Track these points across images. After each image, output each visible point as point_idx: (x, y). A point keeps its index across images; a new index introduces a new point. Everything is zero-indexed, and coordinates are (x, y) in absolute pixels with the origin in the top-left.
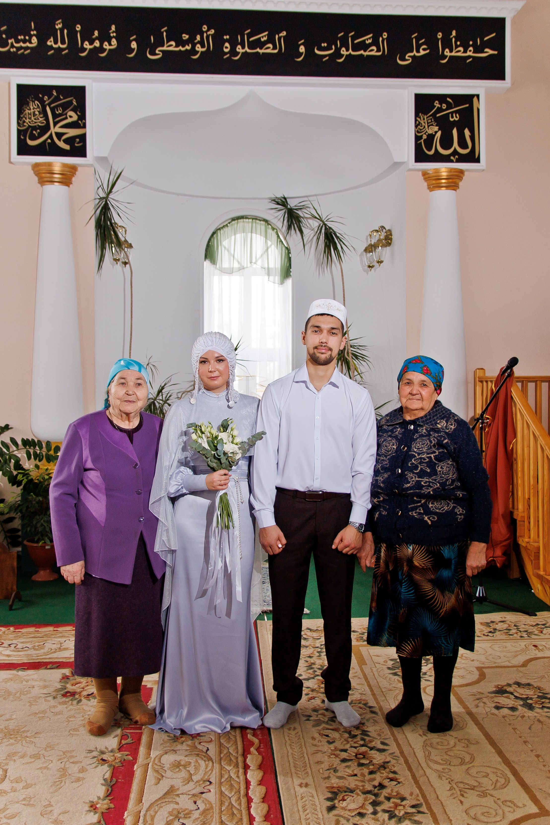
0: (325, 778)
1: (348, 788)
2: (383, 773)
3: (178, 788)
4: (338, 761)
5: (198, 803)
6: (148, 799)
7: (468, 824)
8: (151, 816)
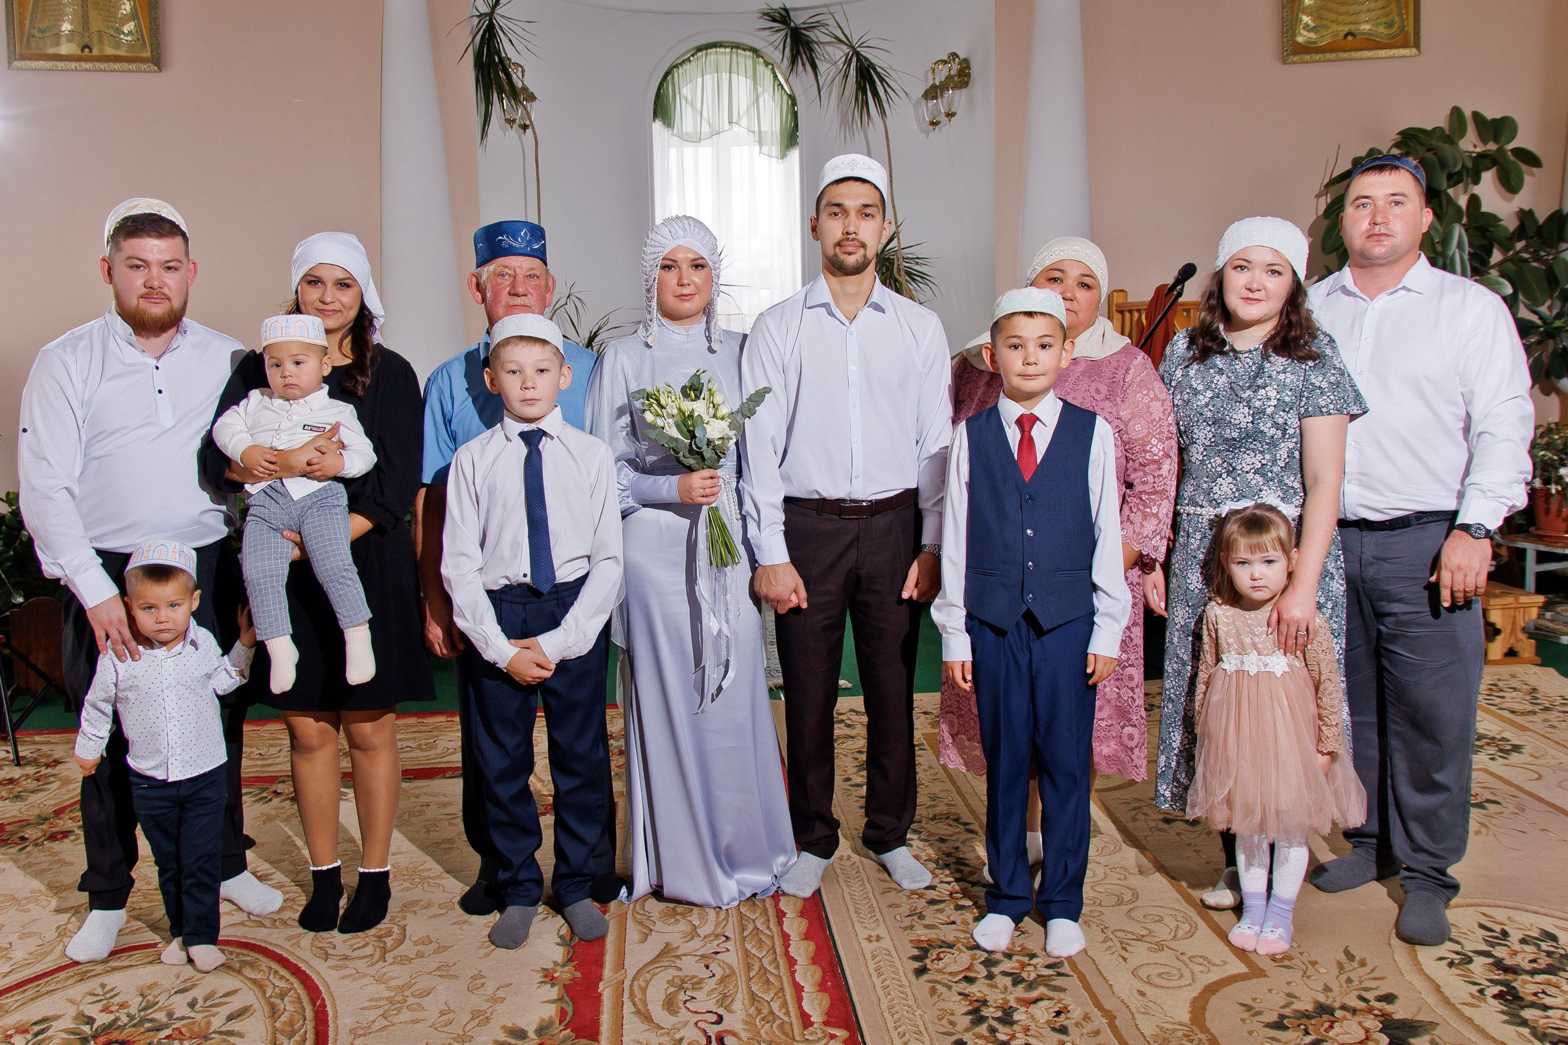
0: (906, 928)
1: (943, 942)
3: (678, 948)
4: (922, 903)
5: (711, 967)
6: (633, 962)
7: (1138, 991)
8: (641, 988)
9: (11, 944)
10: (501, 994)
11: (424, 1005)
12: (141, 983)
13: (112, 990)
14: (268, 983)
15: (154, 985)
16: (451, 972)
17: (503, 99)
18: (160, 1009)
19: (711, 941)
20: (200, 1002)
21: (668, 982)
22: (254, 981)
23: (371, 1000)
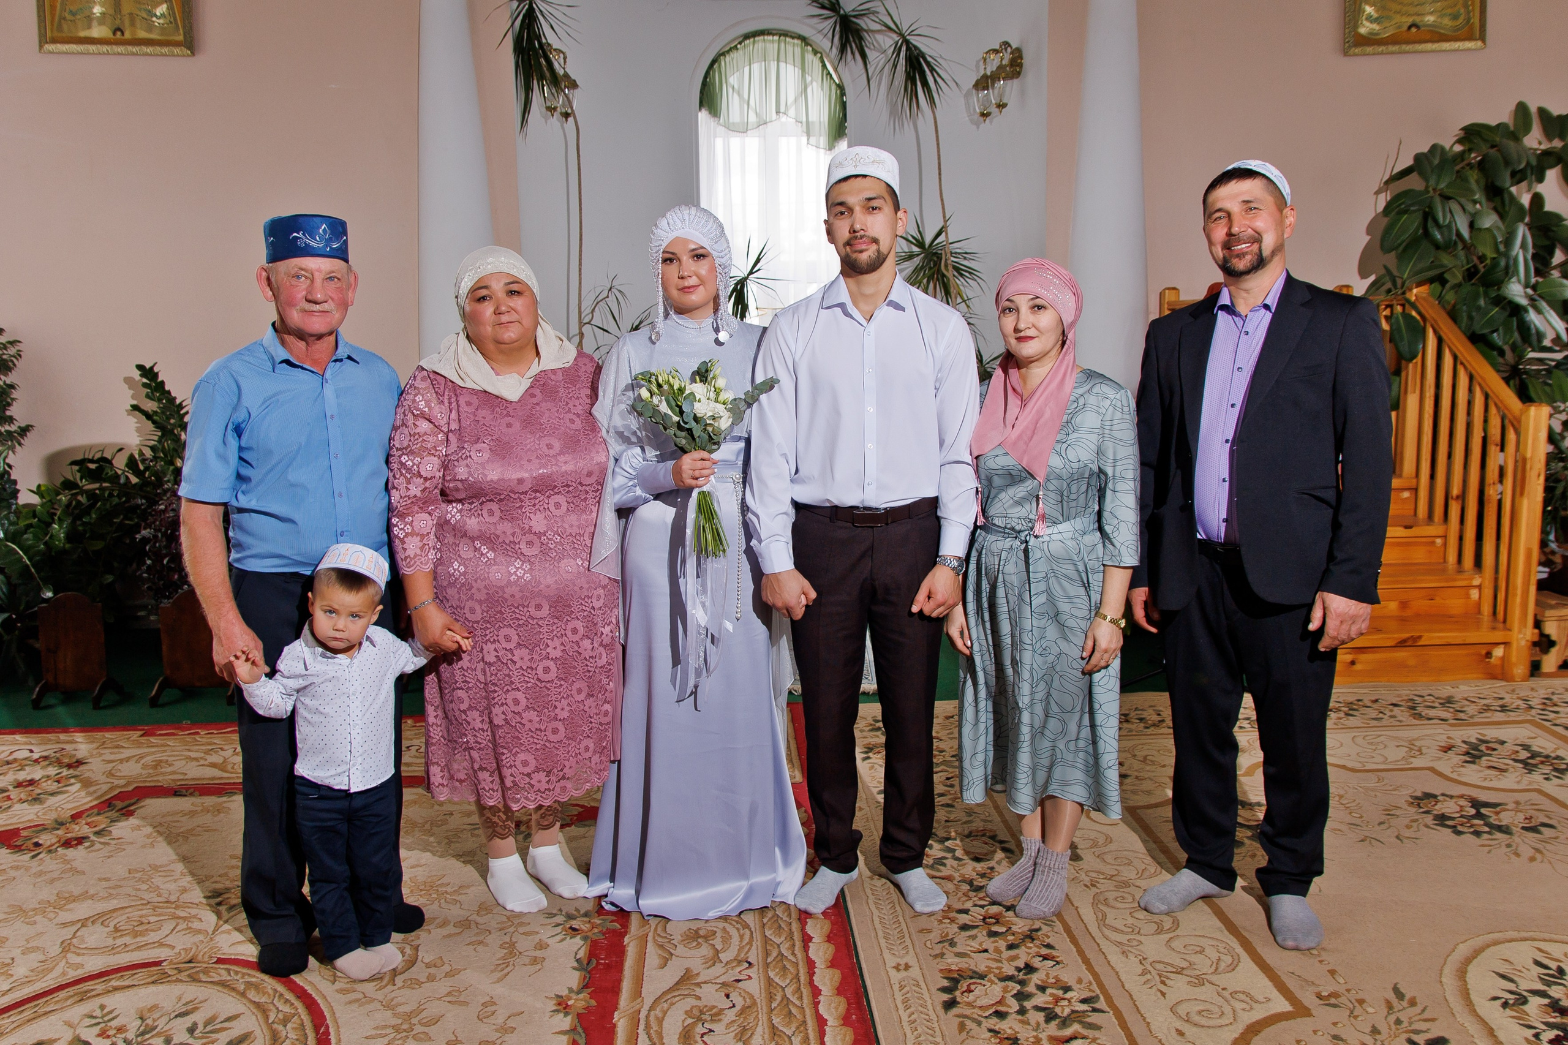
0: (936, 956)
1: (974, 972)
2: (1030, 948)
3: (698, 974)
4: (954, 928)
5: (732, 996)
6: (650, 991)
7: (1177, 1030)
8: (657, 1018)
9: (13, 959)
10: (511, 1023)
11: (431, 1034)
12: (142, 1005)
13: (111, 1012)
14: (271, 1007)
15: (154, 1008)
16: (462, 999)
17: (543, 86)
18: (159, 1034)
19: (733, 968)
20: (200, 1027)
21: (686, 1012)
22: (257, 1005)
23: (376, 1028)
